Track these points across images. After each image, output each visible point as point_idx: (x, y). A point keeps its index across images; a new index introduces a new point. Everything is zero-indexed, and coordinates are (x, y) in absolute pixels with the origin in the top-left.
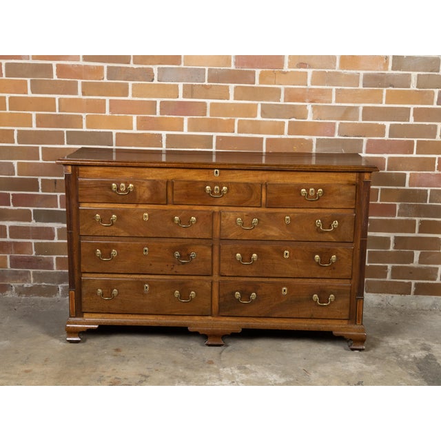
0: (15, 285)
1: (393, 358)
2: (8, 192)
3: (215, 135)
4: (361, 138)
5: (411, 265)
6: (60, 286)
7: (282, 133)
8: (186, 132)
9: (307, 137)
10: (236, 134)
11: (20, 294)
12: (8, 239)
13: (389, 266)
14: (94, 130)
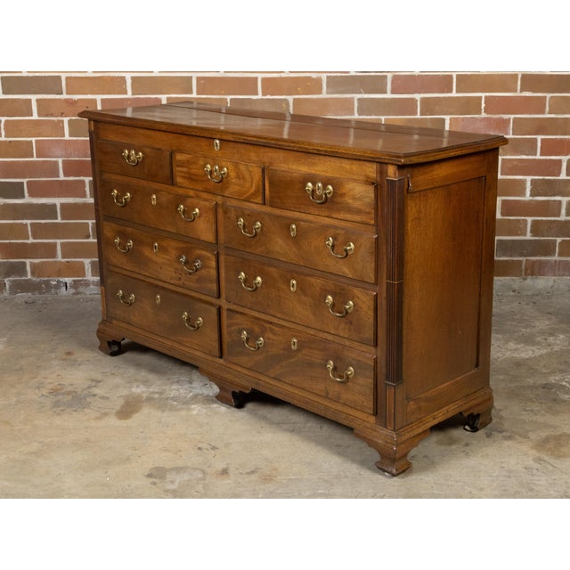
6: (6, 280)
9: (314, 75)
10: (221, 74)
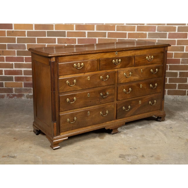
0: (26, 94)
1: (182, 119)
2: (23, 56)
3: (107, 32)
4: (166, 32)
5: (186, 83)
7: (135, 31)
8: (95, 31)
9: (144, 32)
10: (116, 31)
11: (28, 98)
12: (23, 76)
13: (177, 84)
14: (58, 31)
